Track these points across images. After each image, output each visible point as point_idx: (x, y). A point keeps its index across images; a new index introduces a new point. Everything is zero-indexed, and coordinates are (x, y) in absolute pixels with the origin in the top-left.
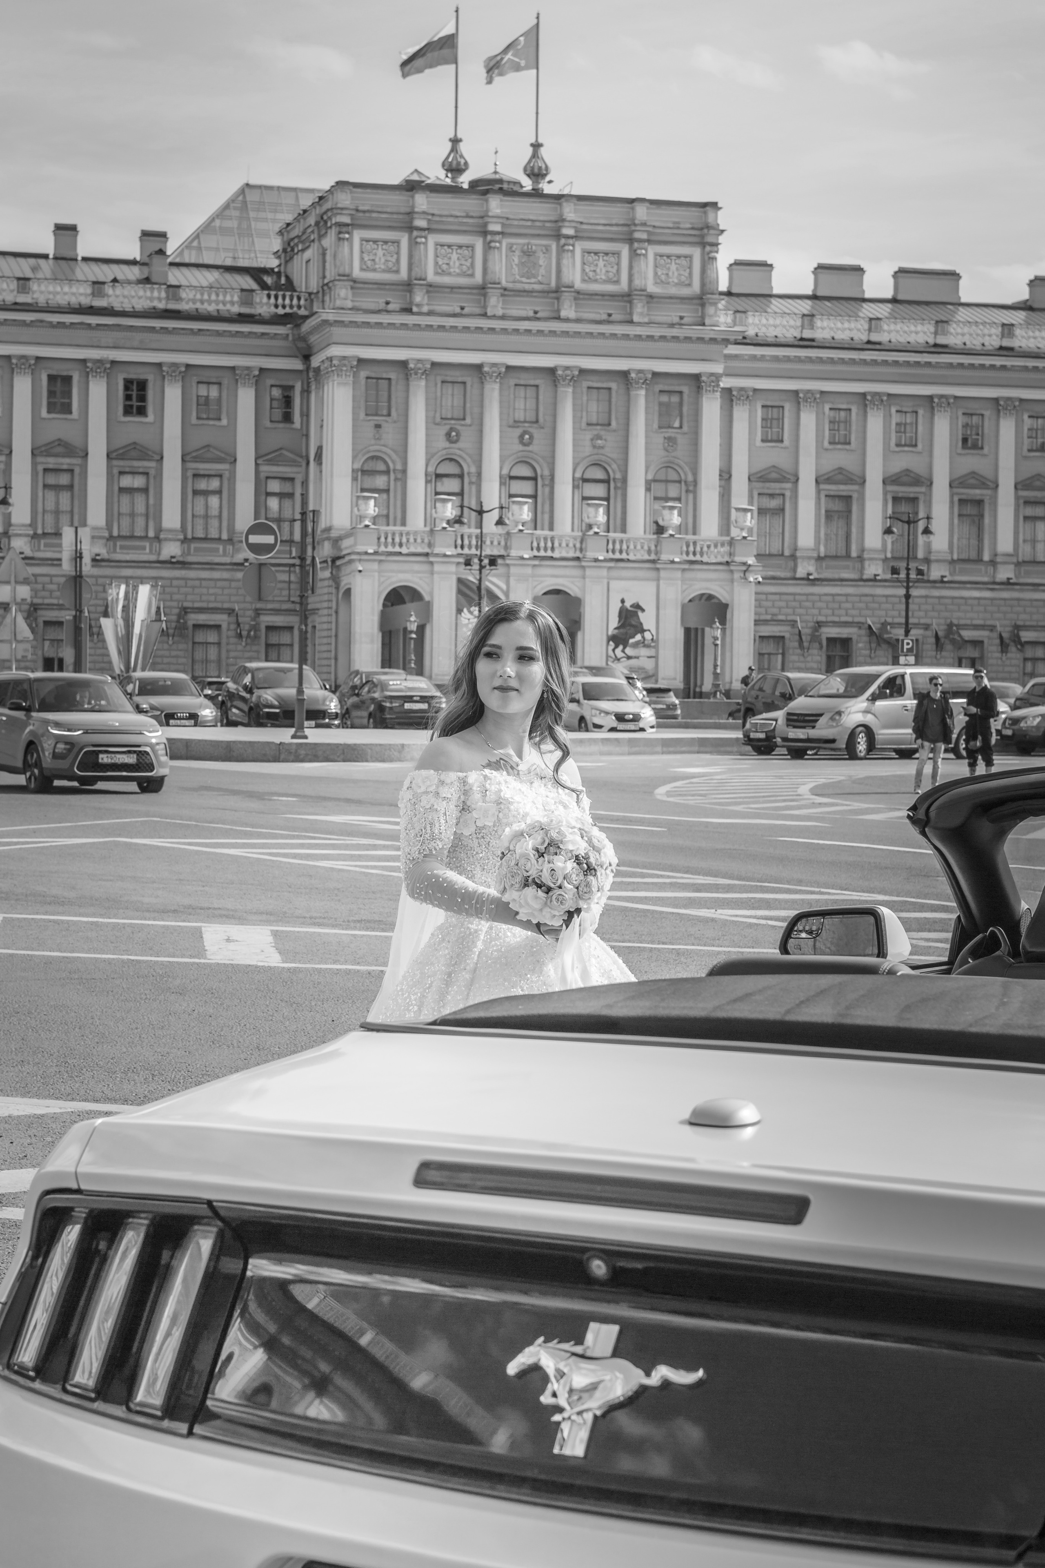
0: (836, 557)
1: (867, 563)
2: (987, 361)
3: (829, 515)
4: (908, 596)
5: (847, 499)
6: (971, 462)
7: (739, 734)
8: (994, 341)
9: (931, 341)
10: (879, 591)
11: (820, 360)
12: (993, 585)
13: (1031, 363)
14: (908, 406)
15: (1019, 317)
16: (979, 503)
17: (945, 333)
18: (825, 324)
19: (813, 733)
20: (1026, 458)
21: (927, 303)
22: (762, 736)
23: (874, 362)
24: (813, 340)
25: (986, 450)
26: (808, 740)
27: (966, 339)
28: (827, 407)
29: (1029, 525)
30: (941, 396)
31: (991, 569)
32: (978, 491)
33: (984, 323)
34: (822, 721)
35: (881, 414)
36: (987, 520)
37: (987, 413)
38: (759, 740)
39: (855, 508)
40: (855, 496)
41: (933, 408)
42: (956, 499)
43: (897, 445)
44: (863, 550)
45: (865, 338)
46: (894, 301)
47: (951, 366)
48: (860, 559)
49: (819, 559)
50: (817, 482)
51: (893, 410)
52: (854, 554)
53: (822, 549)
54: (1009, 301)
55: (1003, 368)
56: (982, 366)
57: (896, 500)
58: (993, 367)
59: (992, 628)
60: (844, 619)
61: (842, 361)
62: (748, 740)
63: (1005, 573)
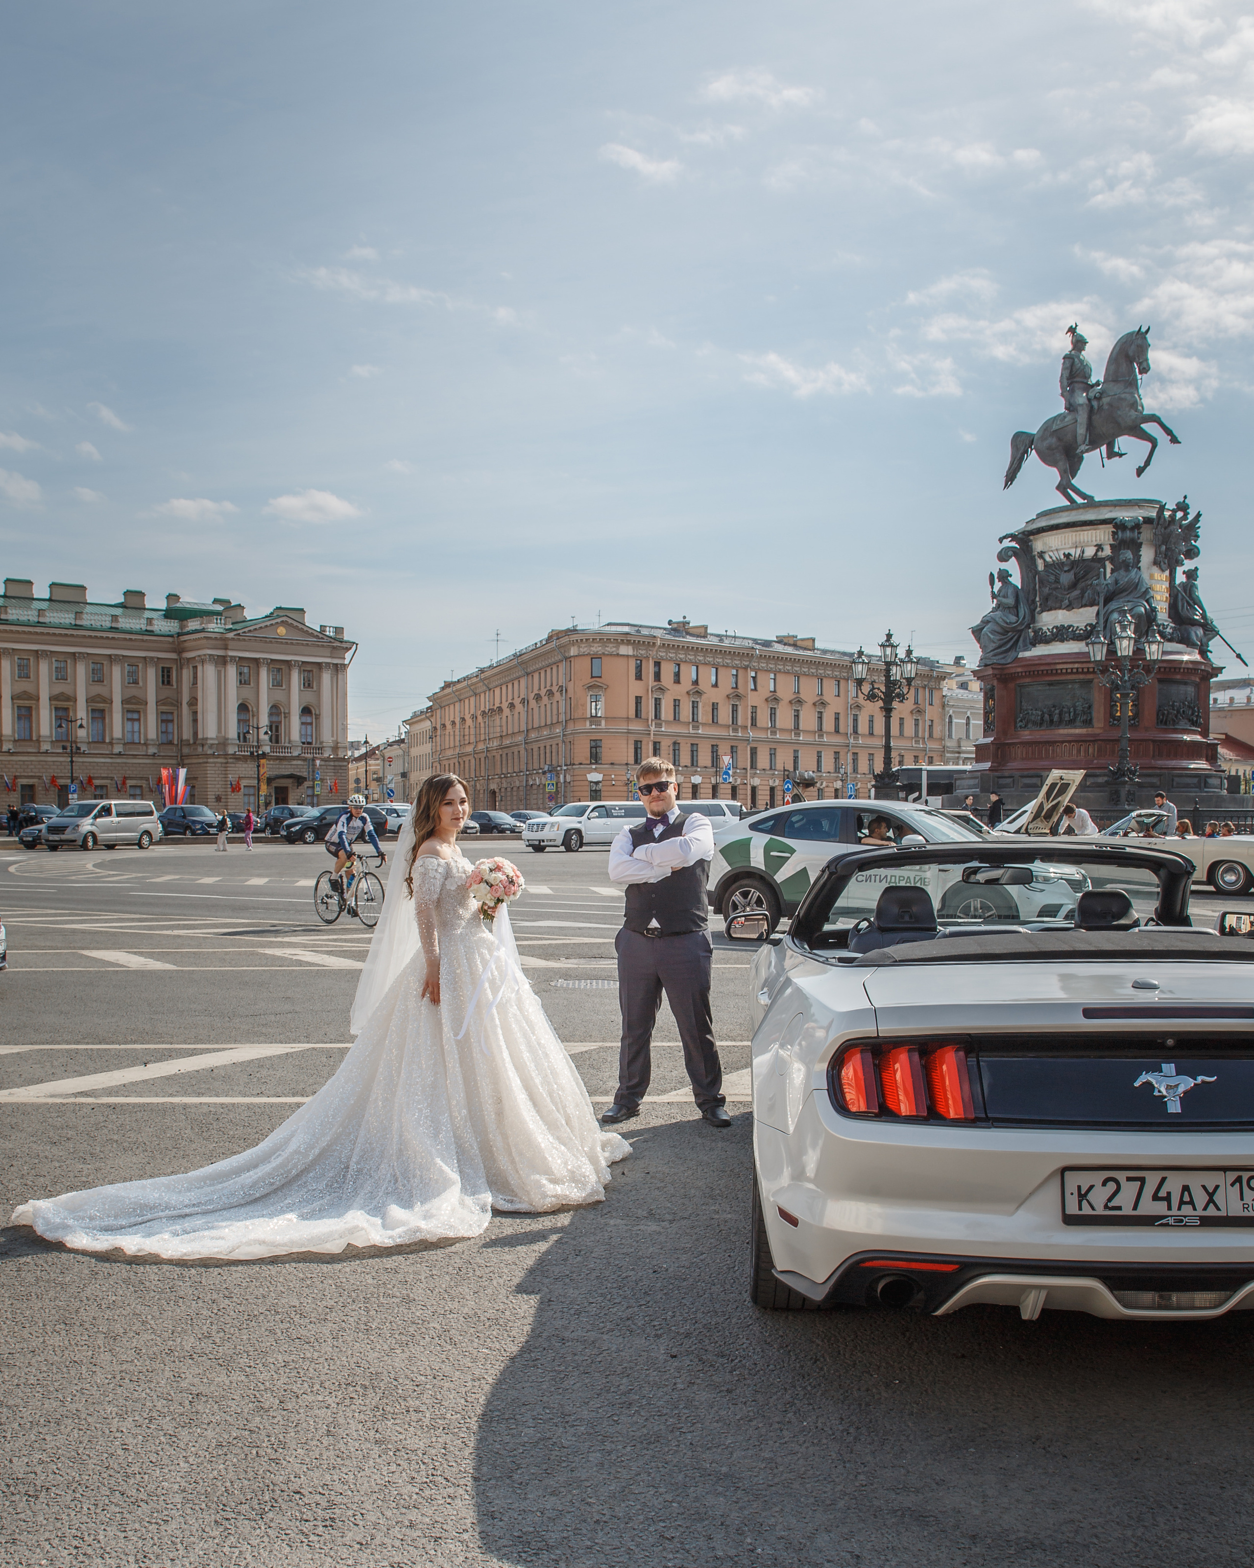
0: (24, 740)
1: (42, 743)
2: (105, 635)
3: (19, 718)
4: (72, 762)
5: (29, 708)
6: (97, 689)
7: (17, 839)
8: (108, 624)
9: (73, 623)
10: (50, 759)
11: (11, 631)
12: (112, 755)
13: (128, 636)
14: (61, 658)
15: (118, 611)
16: (102, 711)
17: (81, 619)
18: (14, 611)
19: (63, 837)
20: (127, 687)
21: (69, 602)
22: (30, 839)
23: (42, 634)
24: (7, 620)
25: (105, 682)
26: (61, 841)
27: (93, 622)
28: (16, 657)
29: (130, 723)
30: (80, 653)
31: (110, 747)
32: (102, 705)
33: (101, 614)
34: (68, 830)
35: (47, 661)
36: (107, 721)
37: (105, 663)
38: (29, 841)
39: (34, 713)
40: (34, 706)
41: (75, 659)
42: (90, 708)
43: (57, 679)
44: (40, 736)
45: (36, 620)
46: (50, 600)
47: (84, 636)
48: (38, 741)
49: (15, 741)
50: (12, 699)
51: (54, 660)
52: (34, 738)
53: (16, 736)
54: (113, 603)
55: (113, 638)
56: (102, 637)
57: (57, 709)
58: (107, 638)
59: (112, 779)
60: (30, 774)
61: (24, 632)
62: (22, 841)
63: (118, 749)
